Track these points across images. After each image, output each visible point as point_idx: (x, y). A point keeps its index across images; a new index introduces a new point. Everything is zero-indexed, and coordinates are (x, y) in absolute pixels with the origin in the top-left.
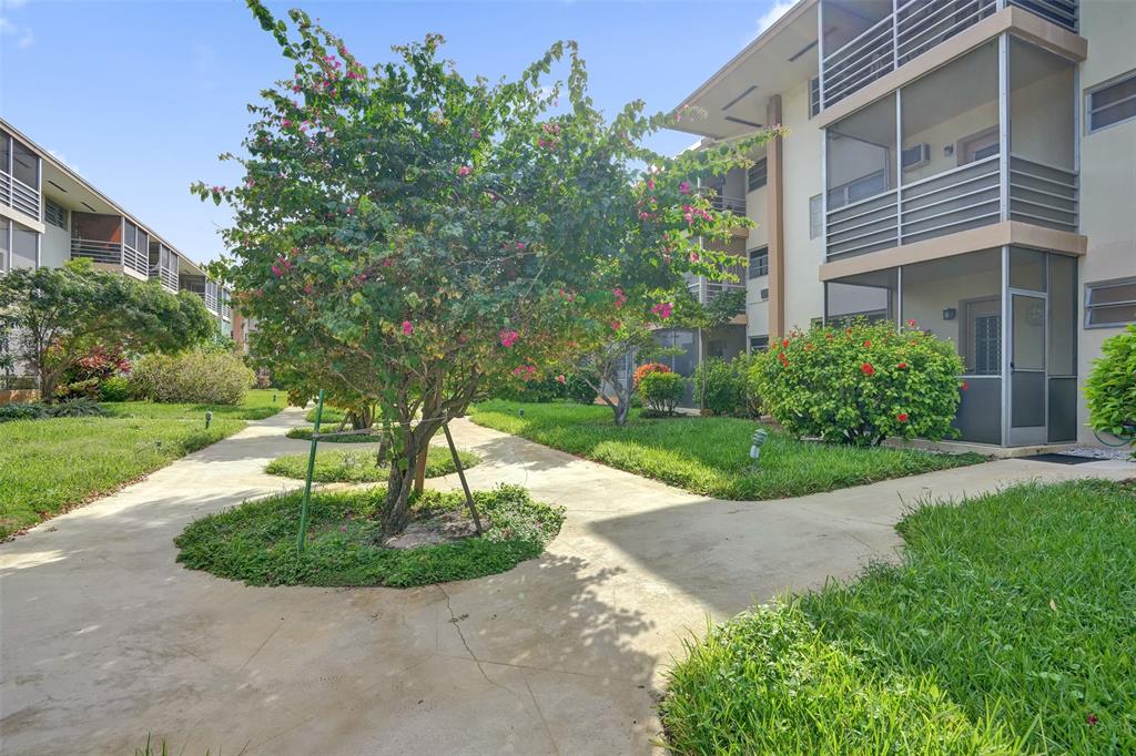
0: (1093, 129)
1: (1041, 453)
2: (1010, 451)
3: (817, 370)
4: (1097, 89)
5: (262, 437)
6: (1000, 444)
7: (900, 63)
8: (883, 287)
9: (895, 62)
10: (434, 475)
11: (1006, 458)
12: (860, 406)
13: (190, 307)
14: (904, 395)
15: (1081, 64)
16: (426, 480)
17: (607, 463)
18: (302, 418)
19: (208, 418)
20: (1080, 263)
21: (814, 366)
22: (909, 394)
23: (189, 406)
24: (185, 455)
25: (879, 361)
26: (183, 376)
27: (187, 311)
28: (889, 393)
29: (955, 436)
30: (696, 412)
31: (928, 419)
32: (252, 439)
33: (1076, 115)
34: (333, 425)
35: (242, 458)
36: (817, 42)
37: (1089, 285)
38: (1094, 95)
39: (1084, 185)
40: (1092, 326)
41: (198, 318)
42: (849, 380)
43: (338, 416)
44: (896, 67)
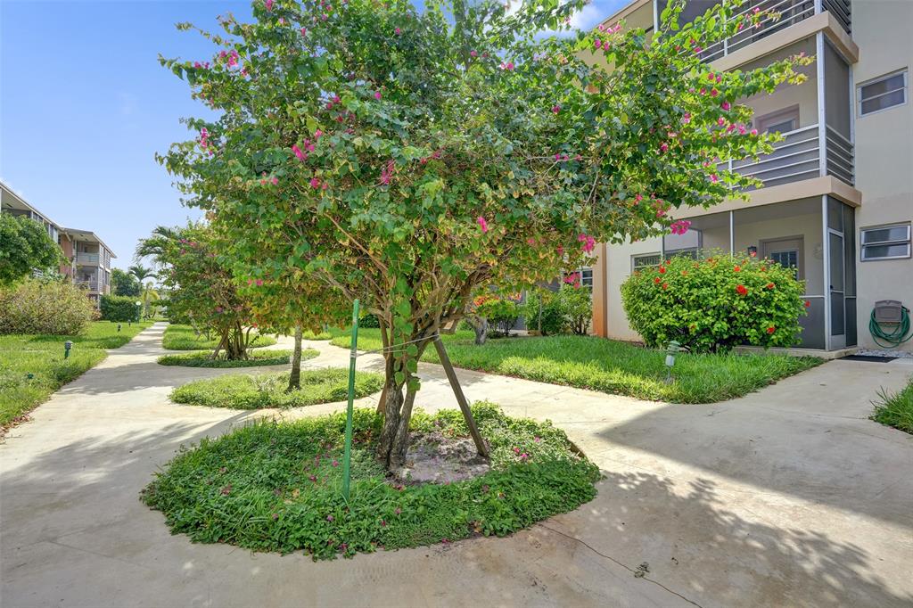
0: (863, 113)
1: (848, 354)
2: (834, 354)
3: (695, 291)
4: (864, 85)
5: (132, 365)
6: (824, 349)
7: (730, 51)
8: (695, 229)
9: (725, 49)
10: (361, 396)
11: (830, 360)
12: (730, 320)
13: (31, 233)
14: (769, 311)
15: (854, 65)
16: (354, 401)
17: (522, 377)
18: (158, 346)
19: (68, 347)
20: (856, 212)
21: (690, 288)
22: (773, 311)
23: (25, 338)
24: (59, 387)
25: (747, 283)
26: (14, 308)
27: (27, 237)
28: (758, 310)
29: (799, 343)
30: (524, 332)
31: (784, 330)
32: (124, 367)
33: (851, 103)
34: (202, 351)
35: (131, 388)
36: (653, 27)
37: (862, 229)
38: (863, 88)
39: (856, 153)
40: (867, 259)
41: (42, 246)
42: (723, 300)
43: (209, 343)
44: (726, 53)
